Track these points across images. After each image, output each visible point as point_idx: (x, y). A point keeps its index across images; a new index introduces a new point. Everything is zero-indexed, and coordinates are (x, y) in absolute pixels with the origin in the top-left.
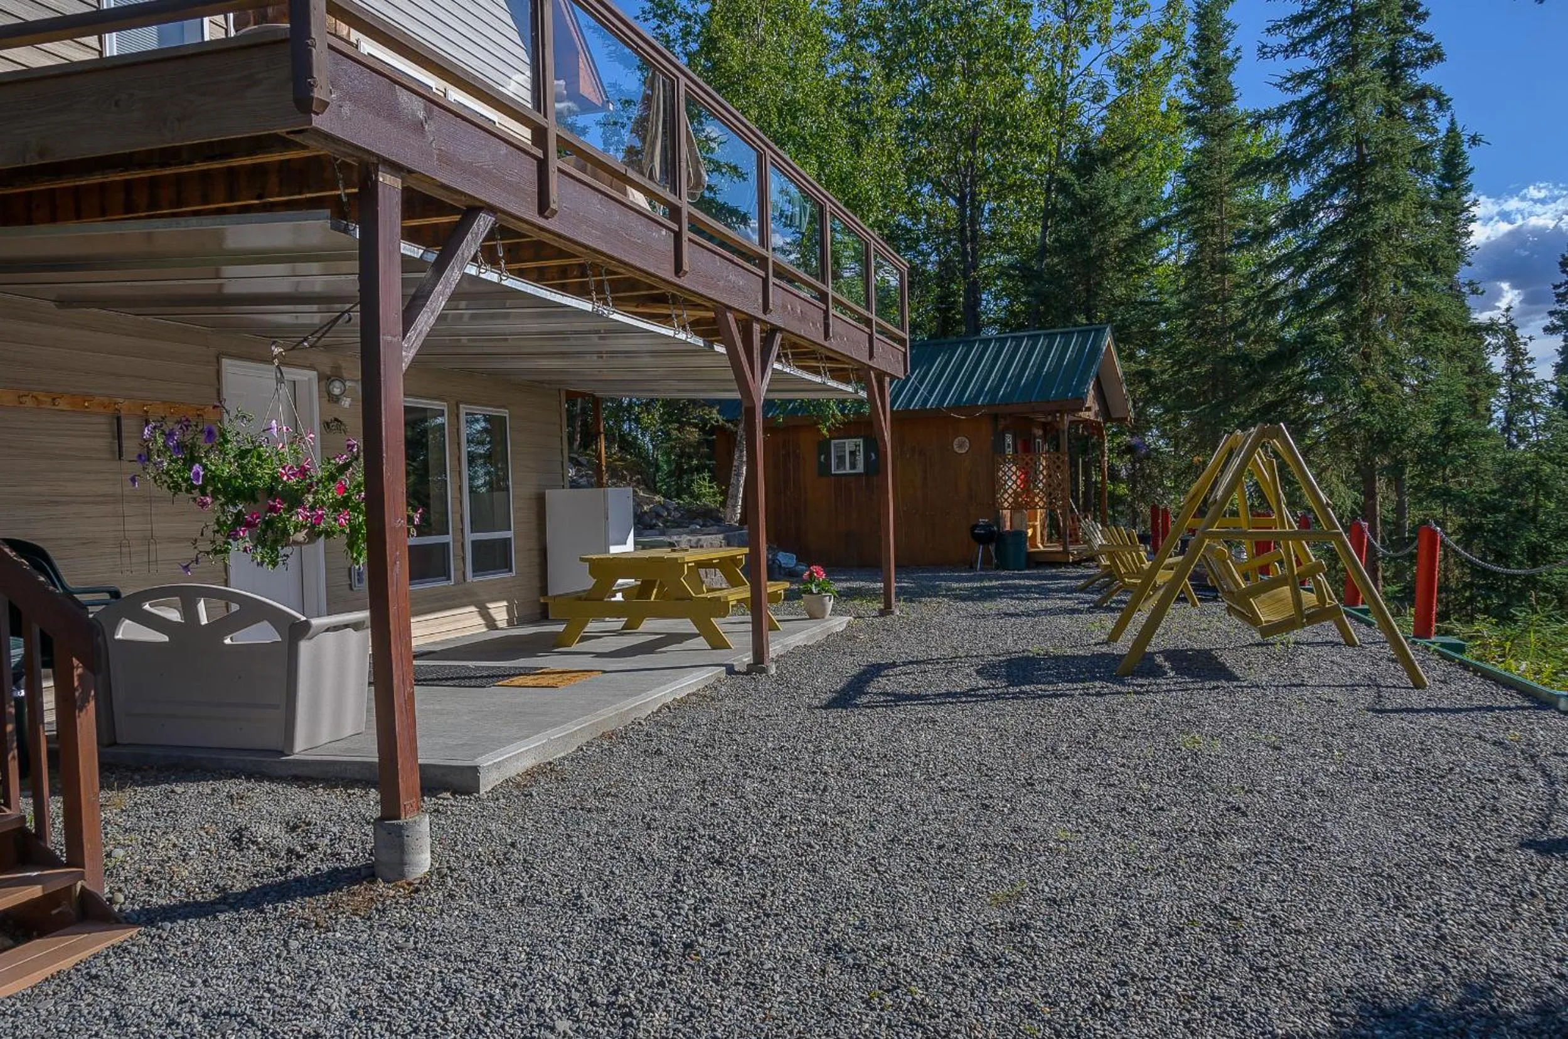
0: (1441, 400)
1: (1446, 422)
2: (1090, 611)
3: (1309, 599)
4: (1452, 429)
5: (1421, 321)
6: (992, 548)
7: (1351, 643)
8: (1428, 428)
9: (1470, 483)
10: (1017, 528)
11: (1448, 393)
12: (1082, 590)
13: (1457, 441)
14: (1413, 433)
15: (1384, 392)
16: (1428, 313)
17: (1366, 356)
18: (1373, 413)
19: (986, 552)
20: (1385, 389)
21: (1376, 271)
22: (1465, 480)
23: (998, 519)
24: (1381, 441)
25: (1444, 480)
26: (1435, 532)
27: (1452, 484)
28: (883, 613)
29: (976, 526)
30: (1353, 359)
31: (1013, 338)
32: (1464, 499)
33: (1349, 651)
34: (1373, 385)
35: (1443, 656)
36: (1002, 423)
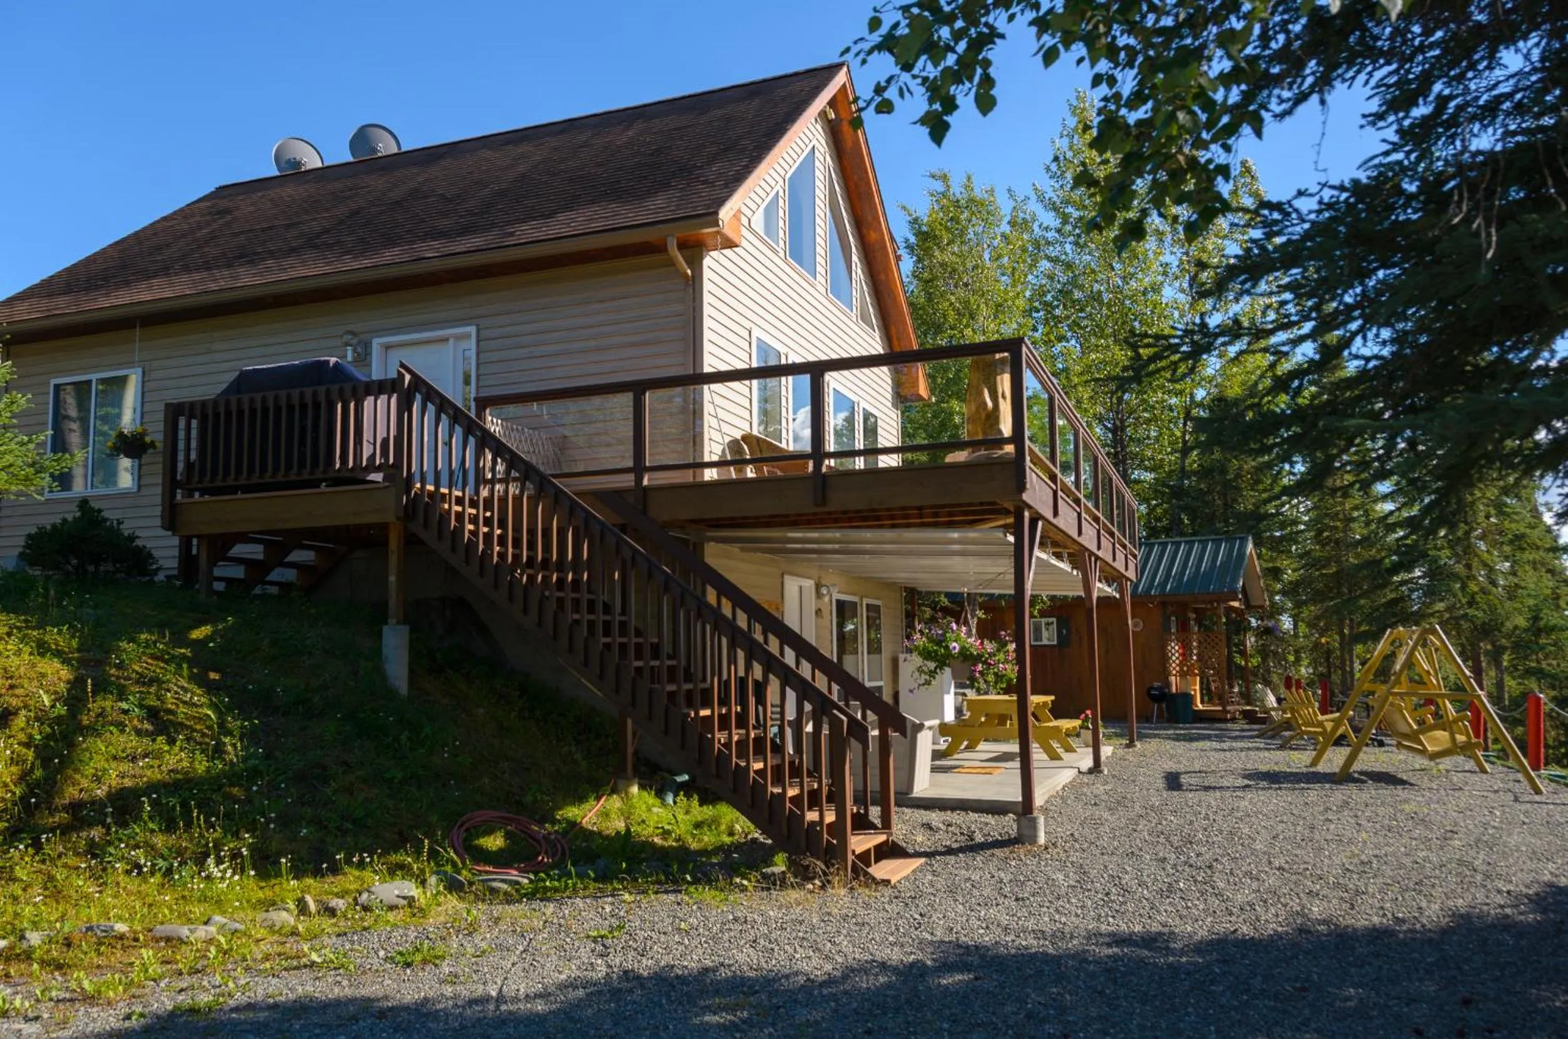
0: (1531, 602)
1: (1536, 618)
2: (1278, 749)
3: (1461, 738)
4: (1542, 623)
5: (1511, 542)
6: (1164, 706)
7: (1483, 771)
8: (1521, 621)
9: (1558, 665)
10: (1184, 690)
11: (1536, 597)
12: (1257, 737)
13: (1547, 633)
14: (1509, 625)
15: (1484, 593)
16: (1516, 536)
17: (1469, 567)
18: (1477, 609)
19: (1160, 709)
20: (1484, 591)
21: (1473, 503)
22: (1554, 663)
23: (1168, 684)
24: (1487, 630)
25: (1538, 662)
26: (1539, 699)
27: (1544, 665)
28: (1128, 746)
29: (1152, 688)
30: (1459, 568)
31: (1173, 543)
32: (1554, 677)
33: (1485, 776)
34: (1476, 589)
35: (1551, 781)
36: (1170, 609)
